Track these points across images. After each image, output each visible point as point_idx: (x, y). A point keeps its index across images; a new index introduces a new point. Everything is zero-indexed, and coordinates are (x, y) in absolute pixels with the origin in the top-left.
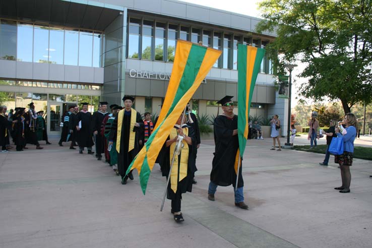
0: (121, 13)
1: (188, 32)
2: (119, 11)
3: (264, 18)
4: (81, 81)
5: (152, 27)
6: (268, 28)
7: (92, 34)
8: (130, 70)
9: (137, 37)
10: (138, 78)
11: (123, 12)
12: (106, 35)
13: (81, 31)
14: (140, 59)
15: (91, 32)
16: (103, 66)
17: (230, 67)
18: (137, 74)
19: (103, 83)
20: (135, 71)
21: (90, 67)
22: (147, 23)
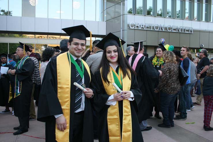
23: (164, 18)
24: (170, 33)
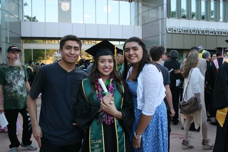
23: (198, 21)
24: (207, 36)
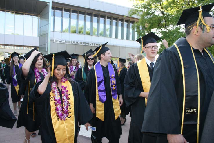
0: (48, 4)
1: (91, 16)
2: (47, 3)
3: (133, 8)
4: (25, 45)
5: (70, 13)
6: (136, 13)
7: (32, 16)
8: (54, 38)
9: (60, 18)
10: (59, 43)
11: (49, 3)
12: (40, 17)
13: (25, 14)
14: (62, 32)
15: (32, 15)
16: (39, 36)
17: (117, 37)
18: (59, 41)
19: (38, 46)
20: (57, 39)
21: (31, 37)
22: (66, 10)
24: (84, 46)
